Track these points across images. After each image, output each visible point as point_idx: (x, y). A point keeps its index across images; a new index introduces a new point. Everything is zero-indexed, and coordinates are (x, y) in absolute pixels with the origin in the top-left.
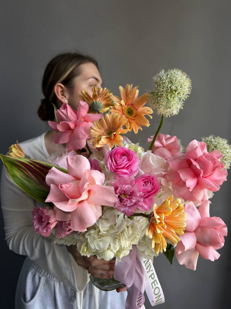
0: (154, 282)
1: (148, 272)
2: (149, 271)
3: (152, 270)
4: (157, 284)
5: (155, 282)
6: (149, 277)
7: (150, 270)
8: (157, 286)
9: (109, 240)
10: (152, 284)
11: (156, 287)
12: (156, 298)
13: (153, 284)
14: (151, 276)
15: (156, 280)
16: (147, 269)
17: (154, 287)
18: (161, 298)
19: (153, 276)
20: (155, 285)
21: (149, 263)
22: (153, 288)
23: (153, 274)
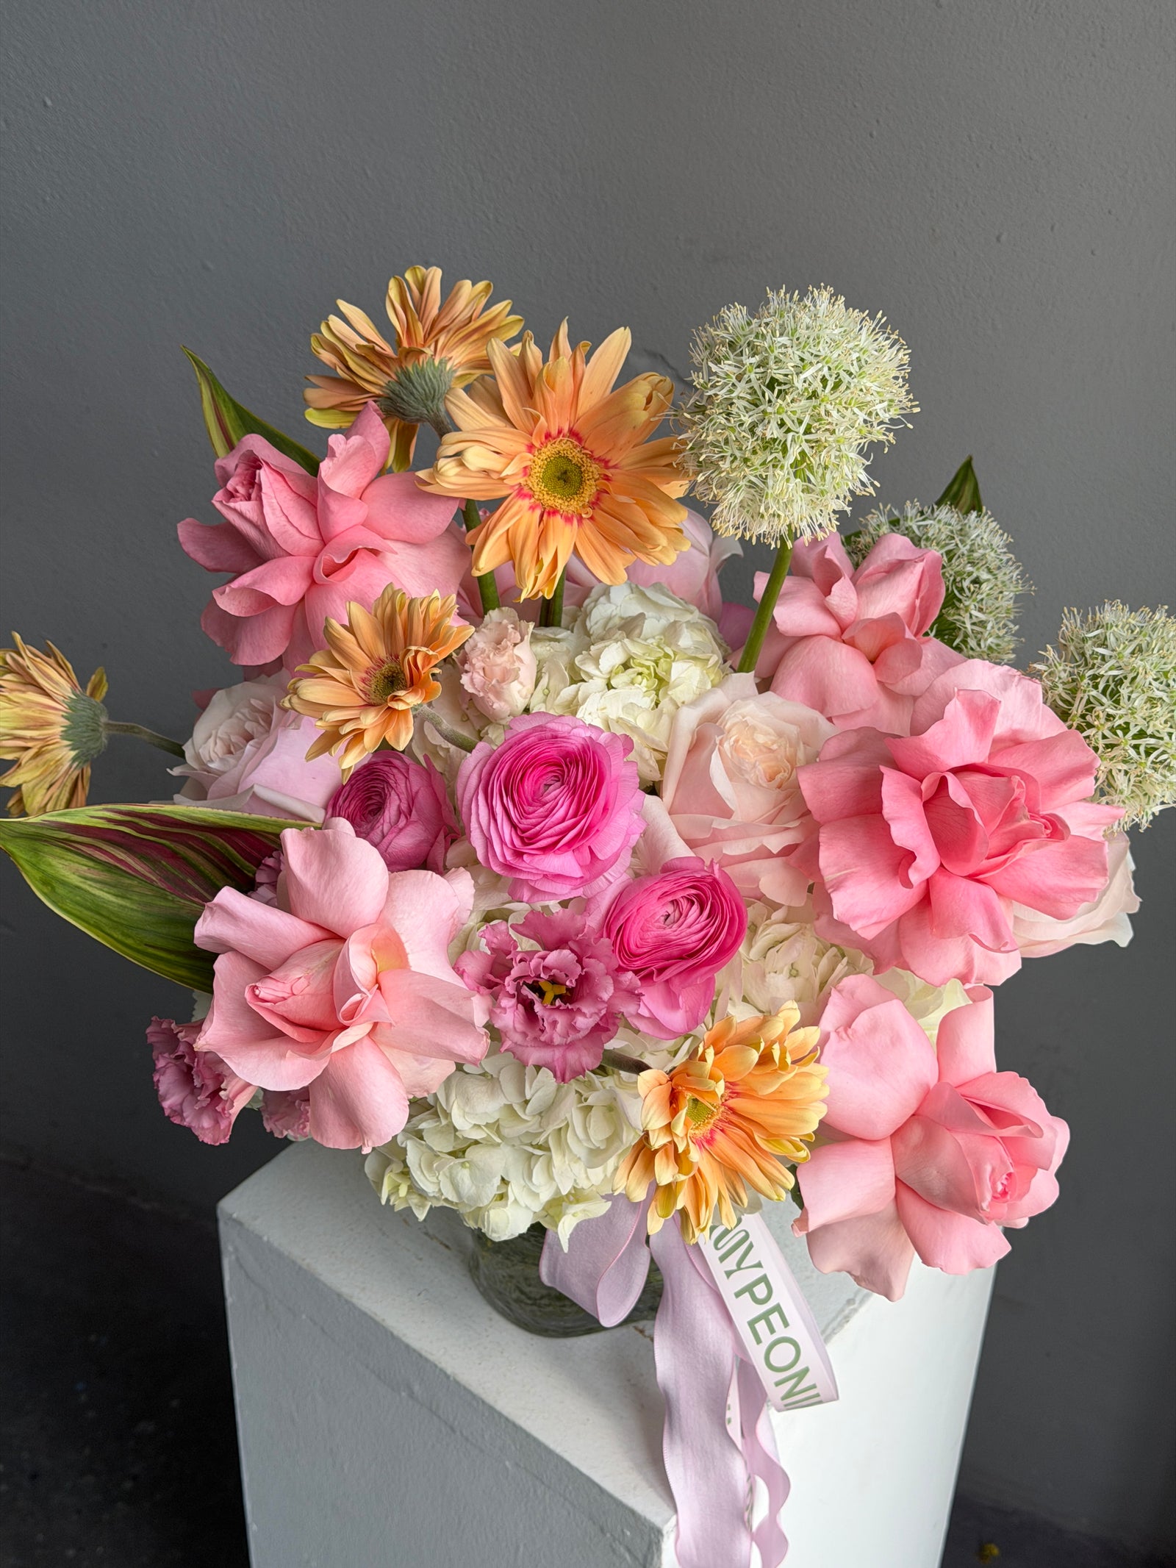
0: (765, 1316)
1: (729, 1274)
2: (735, 1268)
3: (759, 1265)
4: (786, 1324)
5: (775, 1318)
6: (738, 1295)
7: (742, 1266)
8: (781, 1332)
9: (499, 1160)
10: (752, 1324)
11: (775, 1336)
12: (777, 1384)
13: (761, 1327)
14: (749, 1289)
15: (777, 1308)
16: (722, 1259)
17: (767, 1338)
18: (811, 1384)
19: (761, 1291)
20: (772, 1331)
21: (743, 1234)
22: (759, 1341)
23: (764, 1279)
